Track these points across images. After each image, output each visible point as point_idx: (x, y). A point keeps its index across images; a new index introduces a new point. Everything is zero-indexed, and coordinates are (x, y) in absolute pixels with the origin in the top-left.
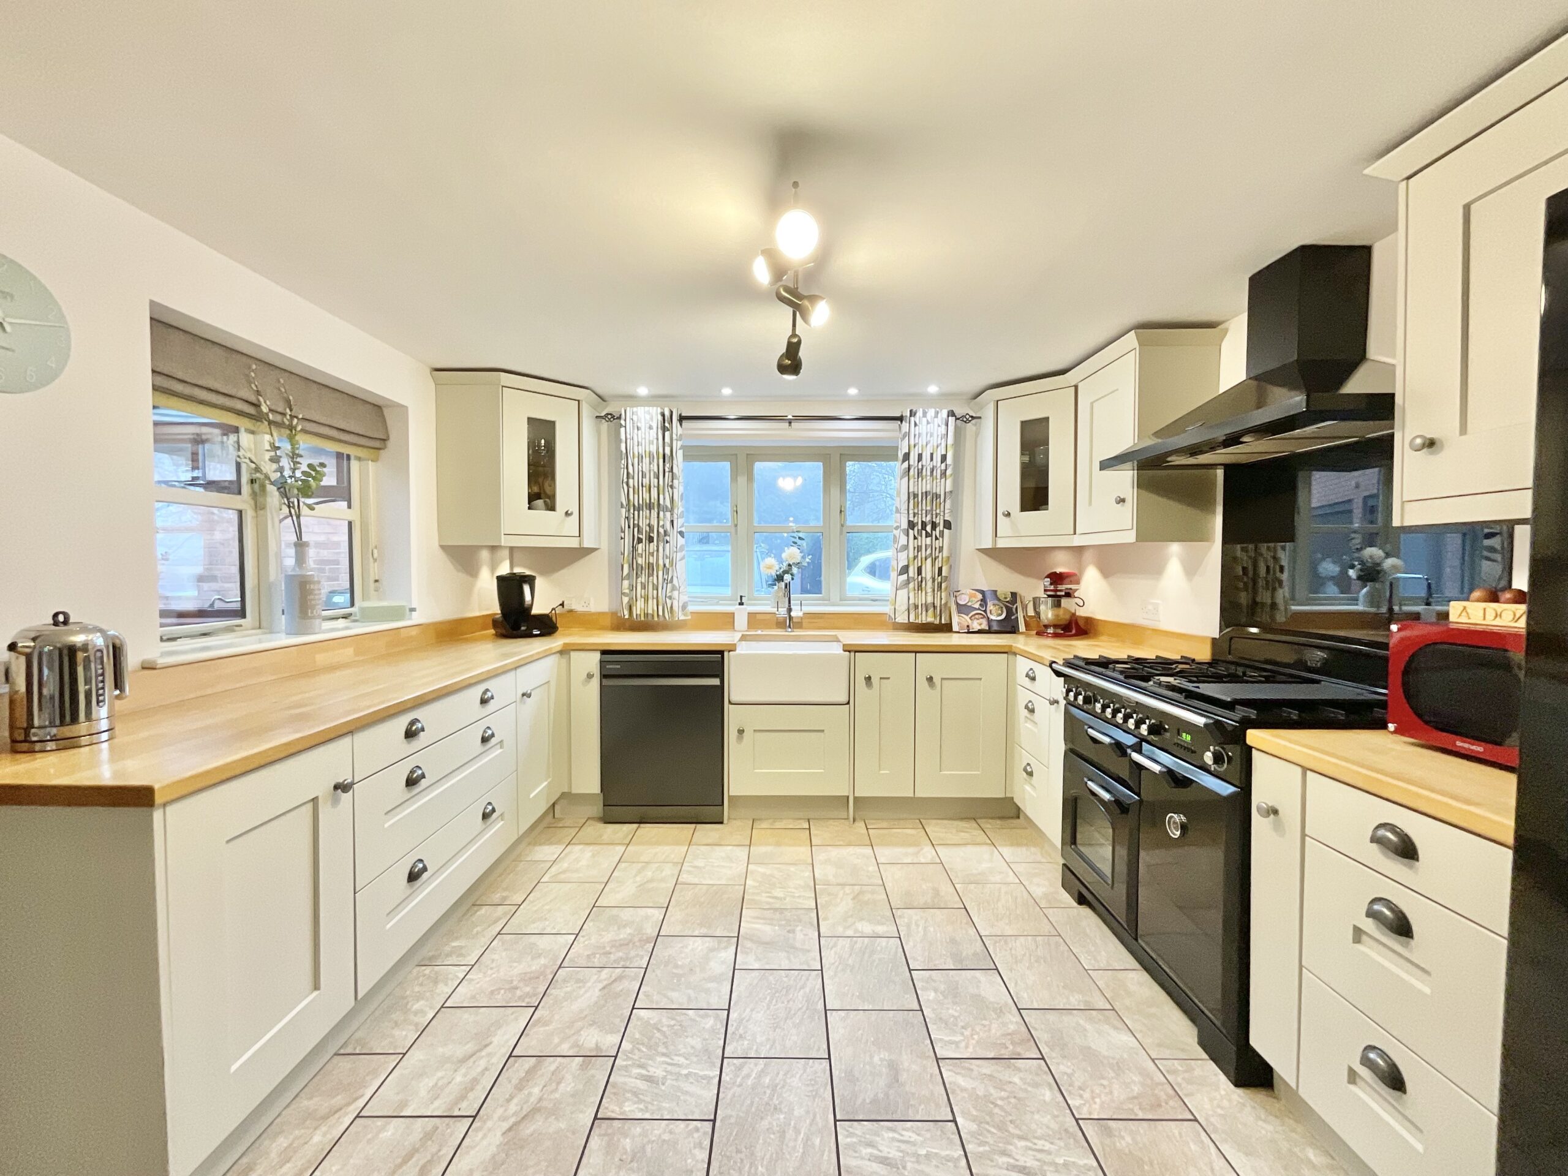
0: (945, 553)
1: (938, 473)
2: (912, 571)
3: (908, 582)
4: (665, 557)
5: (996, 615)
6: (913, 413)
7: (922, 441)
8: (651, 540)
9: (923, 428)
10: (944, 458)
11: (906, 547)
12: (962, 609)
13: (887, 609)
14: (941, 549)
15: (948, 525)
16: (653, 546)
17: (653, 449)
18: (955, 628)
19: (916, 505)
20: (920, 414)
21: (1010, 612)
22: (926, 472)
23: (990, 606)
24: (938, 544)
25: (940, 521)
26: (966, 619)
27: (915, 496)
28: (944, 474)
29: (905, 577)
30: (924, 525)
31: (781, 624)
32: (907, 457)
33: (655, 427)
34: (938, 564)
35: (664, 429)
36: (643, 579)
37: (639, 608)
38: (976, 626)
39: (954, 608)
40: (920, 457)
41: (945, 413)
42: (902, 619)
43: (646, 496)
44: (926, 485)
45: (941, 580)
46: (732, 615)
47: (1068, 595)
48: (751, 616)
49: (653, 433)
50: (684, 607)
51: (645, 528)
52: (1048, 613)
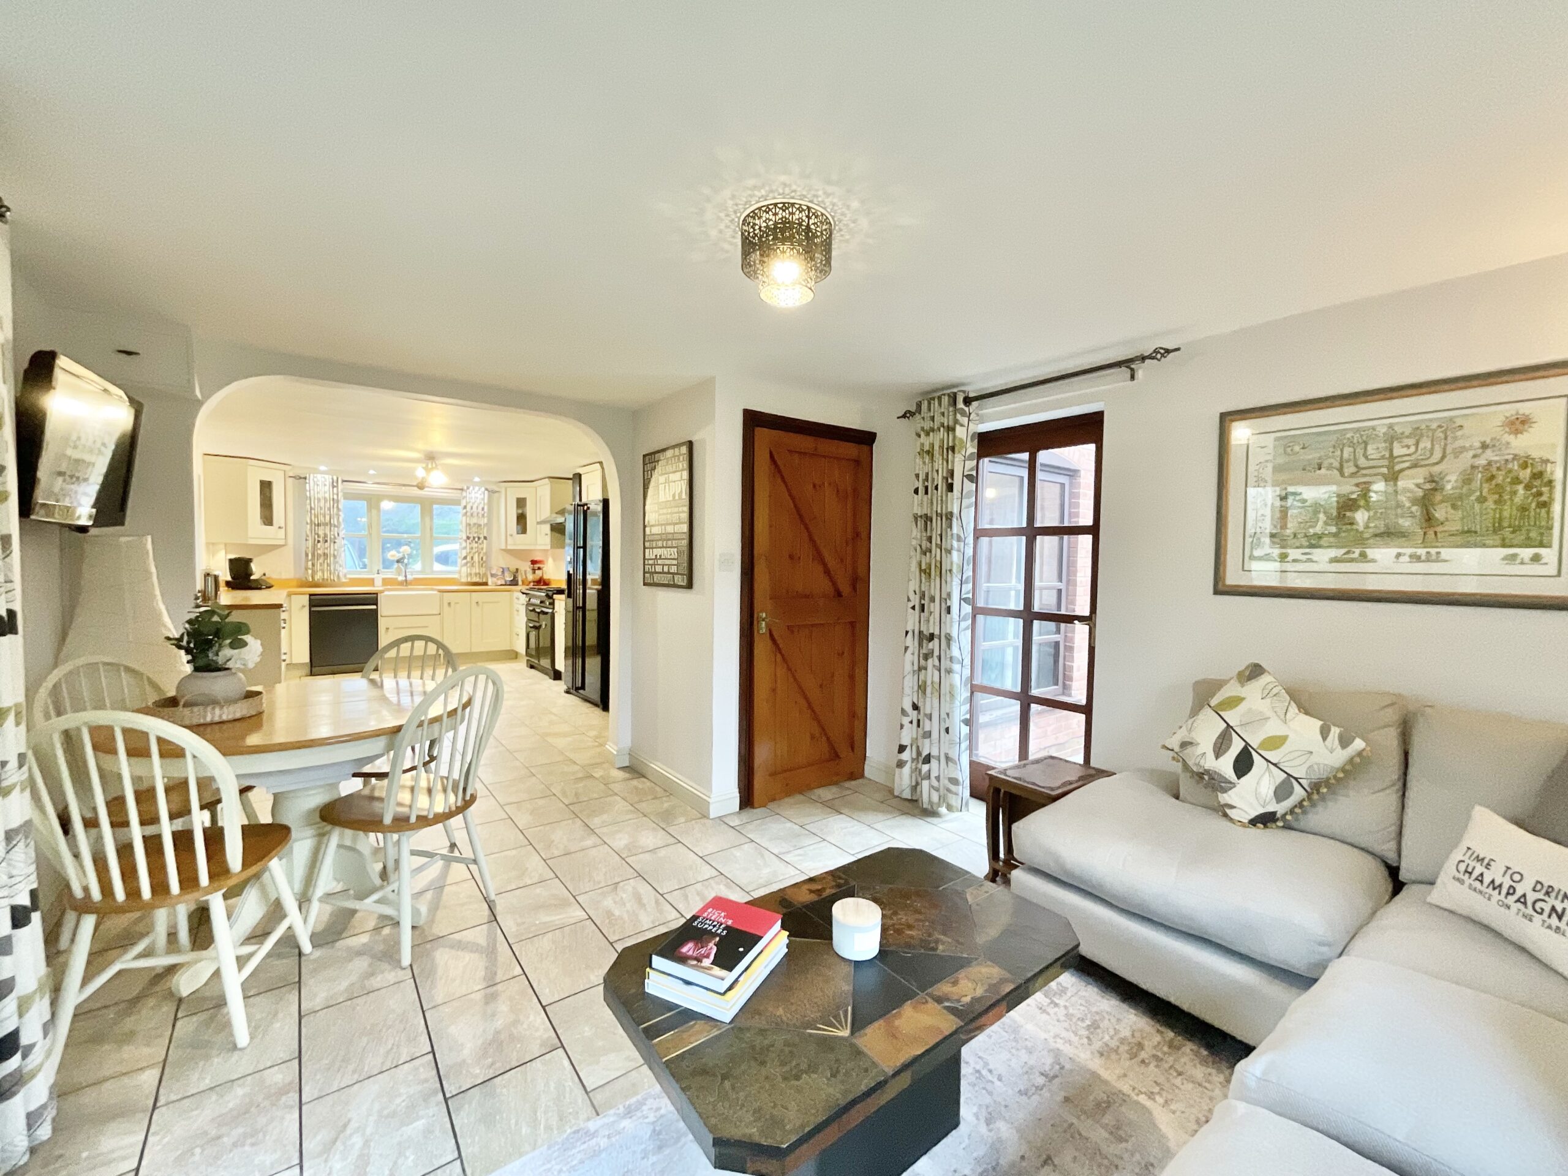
0: (484, 551)
1: (480, 515)
2: (469, 559)
3: (467, 563)
4: (335, 550)
5: (509, 578)
6: (468, 488)
7: (473, 501)
8: (326, 541)
9: (473, 495)
10: (483, 509)
11: (465, 548)
12: (492, 575)
13: (456, 576)
14: (482, 549)
15: (485, 538)
16: (327, 545)
17: (327, 495)
18: (490, 583)
19: (470, 529)
20: (471, 488)
21: (515, 577)
22: (475, 514)
23: (506, 574)
24: (480, 546)
25: (482, 536)
26: (495, 579)
27: (470, 525)
28: (483, 515)
29: (465, 561)
30: (474, 538)
31: (401, 583)
32: (465, 507)
33: (327, 483)
34: (481, 555)
35: (333, 487)
36: (321, 560)
37: (318, 576)
38: (499, 582)
39: (489, 576)
40: (472, 508)
41: (483, 489)
42: (464, 580)
43: (323, 519)
44: (474, 520)
45: (483, 562)
46: (373, 580)
47: (539, 568)
48: (384, 579)
49: (327, 488)
50: (345, 576)
51: (322, 535)
52: (531, 577)
